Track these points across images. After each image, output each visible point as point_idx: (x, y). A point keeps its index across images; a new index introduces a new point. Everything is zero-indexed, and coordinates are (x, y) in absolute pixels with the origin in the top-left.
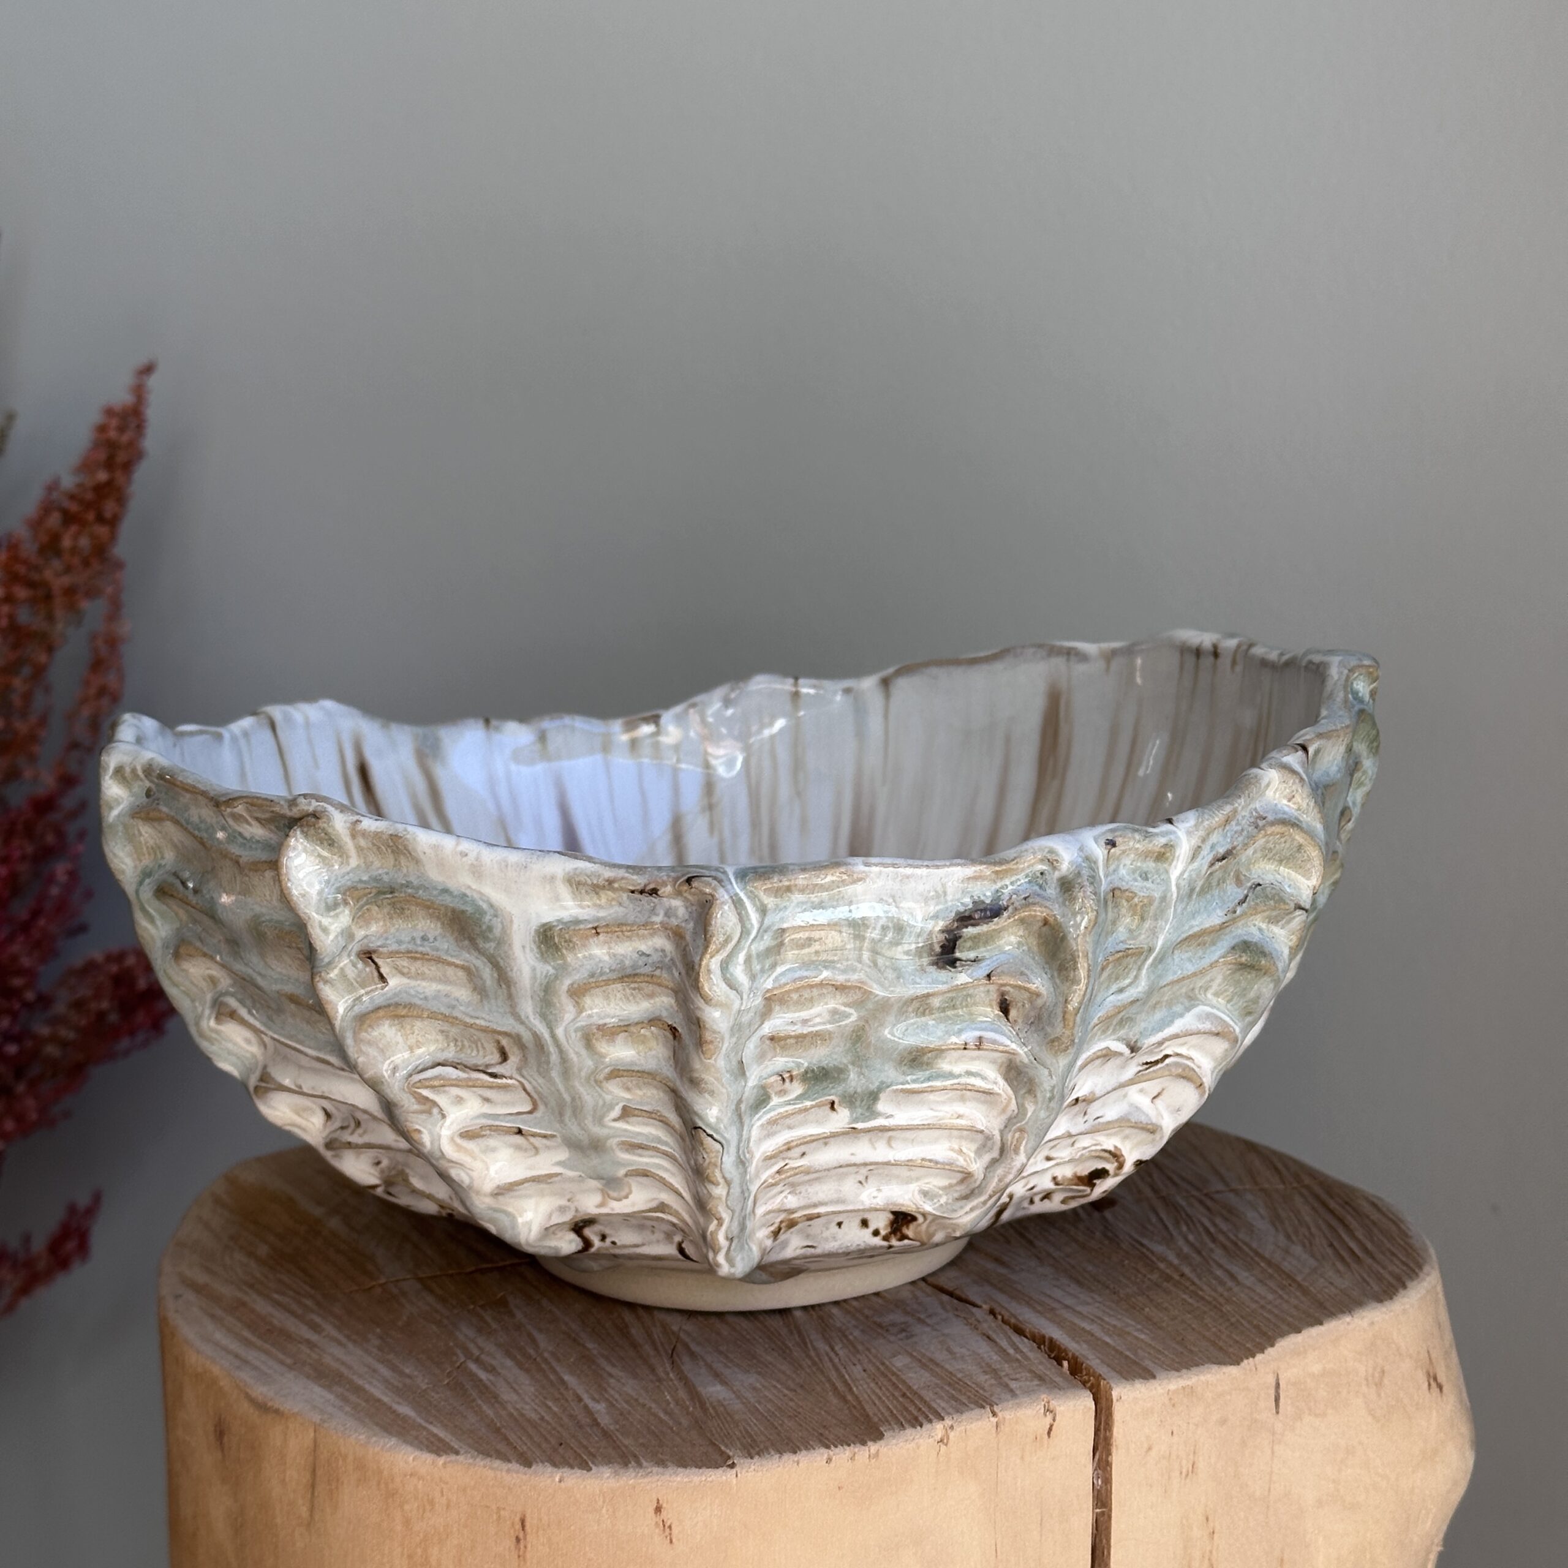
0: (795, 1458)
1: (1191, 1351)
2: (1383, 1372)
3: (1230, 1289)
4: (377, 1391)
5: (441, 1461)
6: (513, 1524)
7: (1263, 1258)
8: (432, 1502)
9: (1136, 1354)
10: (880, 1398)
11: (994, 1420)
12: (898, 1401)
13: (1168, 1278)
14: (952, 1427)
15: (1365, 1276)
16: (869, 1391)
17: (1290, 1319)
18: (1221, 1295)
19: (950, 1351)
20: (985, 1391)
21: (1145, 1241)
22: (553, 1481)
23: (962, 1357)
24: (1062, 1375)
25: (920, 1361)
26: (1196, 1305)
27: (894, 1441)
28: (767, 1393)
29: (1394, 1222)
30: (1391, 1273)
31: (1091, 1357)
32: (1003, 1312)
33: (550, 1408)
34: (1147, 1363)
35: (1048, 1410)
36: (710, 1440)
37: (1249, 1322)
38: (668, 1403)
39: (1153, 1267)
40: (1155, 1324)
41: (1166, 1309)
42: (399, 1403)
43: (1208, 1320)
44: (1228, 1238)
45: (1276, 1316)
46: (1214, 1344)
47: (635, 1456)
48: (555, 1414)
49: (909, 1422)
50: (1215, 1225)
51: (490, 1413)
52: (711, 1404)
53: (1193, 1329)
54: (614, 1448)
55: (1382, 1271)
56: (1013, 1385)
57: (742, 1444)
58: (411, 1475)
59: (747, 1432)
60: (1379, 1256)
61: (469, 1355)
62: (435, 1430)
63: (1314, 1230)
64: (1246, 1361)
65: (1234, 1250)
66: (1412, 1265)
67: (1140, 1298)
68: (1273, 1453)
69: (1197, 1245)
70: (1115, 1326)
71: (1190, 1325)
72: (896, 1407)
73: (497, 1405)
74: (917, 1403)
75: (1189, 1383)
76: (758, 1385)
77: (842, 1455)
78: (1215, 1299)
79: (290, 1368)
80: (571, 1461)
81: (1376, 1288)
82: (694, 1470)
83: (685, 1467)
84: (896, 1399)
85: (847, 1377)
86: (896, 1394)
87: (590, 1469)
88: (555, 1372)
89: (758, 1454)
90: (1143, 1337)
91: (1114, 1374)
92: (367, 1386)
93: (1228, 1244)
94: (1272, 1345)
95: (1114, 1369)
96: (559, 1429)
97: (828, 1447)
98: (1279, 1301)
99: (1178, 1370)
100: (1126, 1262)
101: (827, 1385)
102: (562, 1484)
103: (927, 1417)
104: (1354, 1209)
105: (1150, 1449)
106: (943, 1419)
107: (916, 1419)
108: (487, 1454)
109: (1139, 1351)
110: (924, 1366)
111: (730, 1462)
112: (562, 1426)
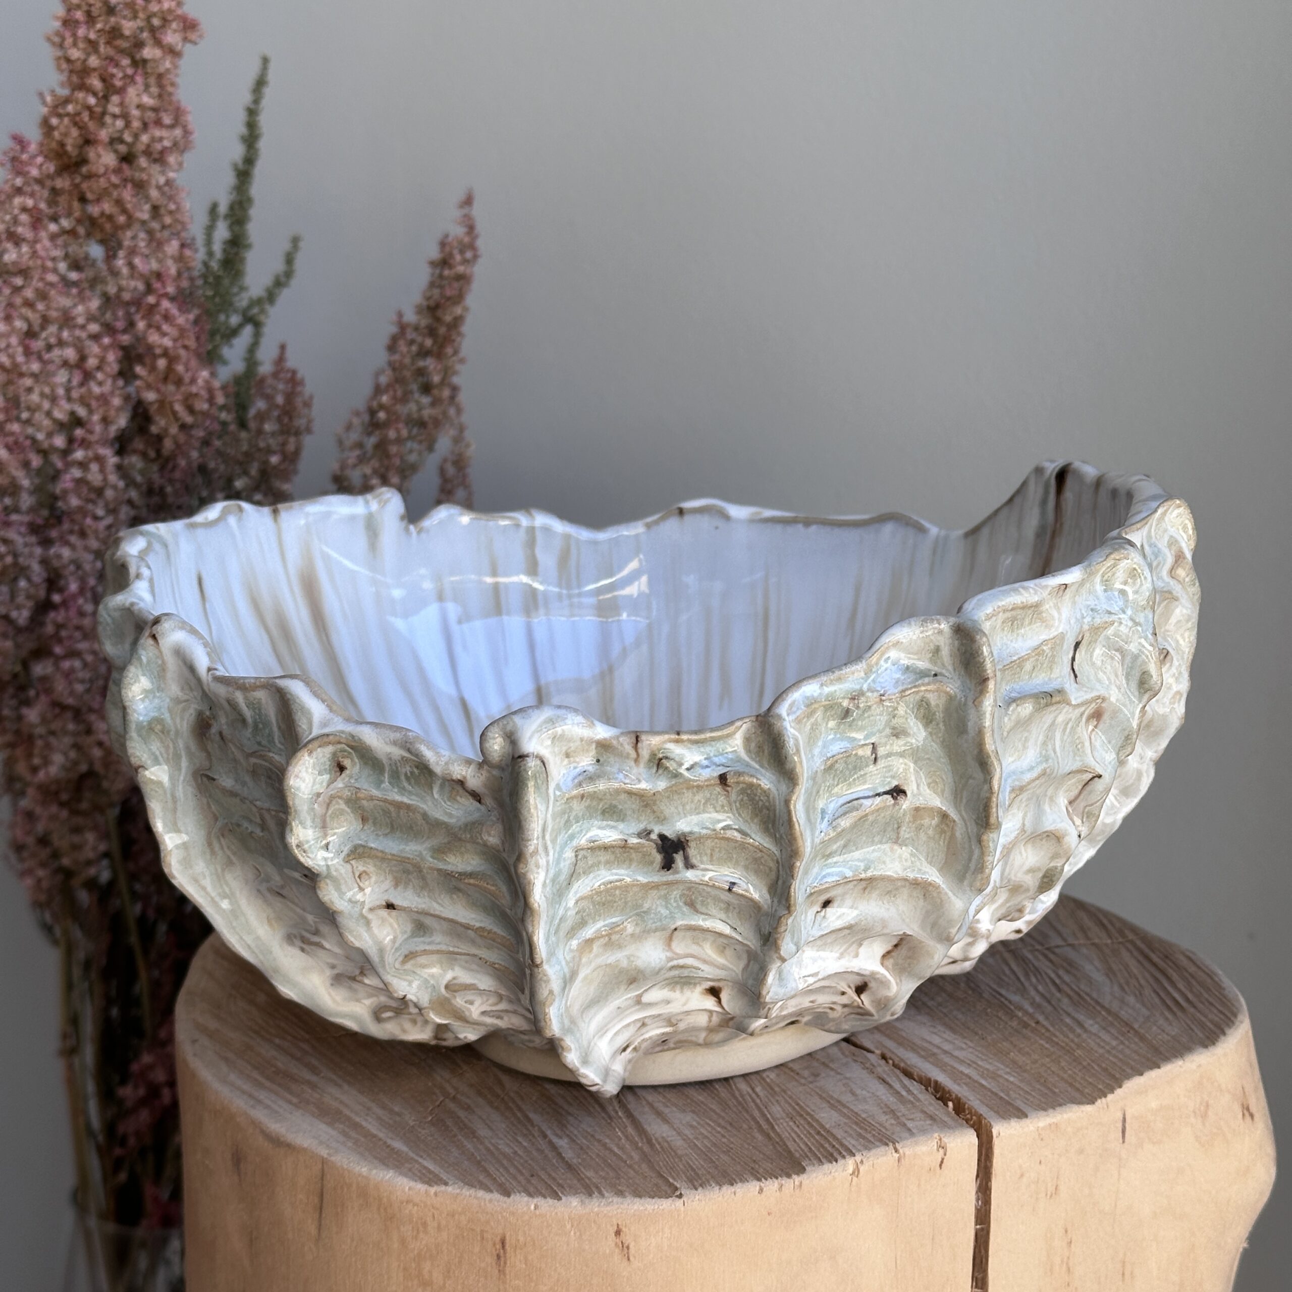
0: (732, 1189)
1: (1054, 1093)
2: (1207, 1106)
3: (1079, 1036)
4: (372, 1126)
5: (432, 1190)
6: (494, 1244)
7: (1103, 1007)
8: (425, 1224)
9: (1008, 1095)
10: (799, 1136)
11: (896, 1155)
12: (815, 1139)
13: (1026, 1026)
14: (862, 1162)
15: (1189, 1023)
16: (788, 1129)
17: (1133, 1063)
18: (1072, 1041)
19: (853, 1094)
20: (887, 1130)
21: (1003, 992)
22: (529, 1208)
23: (865, 1100)
24: (948, 1114)
25: (829, 1102)
26: (1052, 1049)
27: (815, 1175)
28: (702, 1130)
29: (1208, 975)
30: (1212, 1021)
31: (971, 1098)
32: (893, 1056)
33: (520, 1143)
34: (1019, 1103)
35: (942, 1146)
36: (659, 1173)
37: (1098, 1065)
38: (620, 1139)
39: (1012, 1016)
40: (1020, 1067)
41: (1028, 1053)
42: (392, 1138)
43: (1063, 1064)
44: (1072, 989)
45: (1121, 1060)
46: (1071, 1085)
47: (597, 1188)
48: (525, 1147)
49: (826, 1157)
50: (1059, 977)
51: (469, 1146)
52: (656, 1140)
53: (1053, 1072)
54: (579, 1180)
55: (1203, 1019)
56: (910, 1124)
57: (688, 1178)
58: (407, 1202)
59: (690, 1166)
60: (1200, 1006)
61: (446, 1095)
62: (425, 1163)
63: (1143, 982)
64: (1099, 1101)
65: (1079, 1000)
66: (1229, 1015)
67: (1004, 1044)
68: (1119, 1174)
69: (1047, 995)
70: (987, 1070)
71: (1049, 1068)
72: (813, 1144)
73: (475, 1140)
74: (831, 1140)
75: (1054, 1120)
76: (694, 1123)
77: (771, 1186)
78: (1067, 1044)
79: (297, 1106)
80: (543, 1191)
81: (1201, 1035)
82: (649, 1200)
83: (640, 1197)
84: (813, 1137)
85: (769, 1116)
86: (812, 1132)
87: (560, 1199)
88: (520, 1109)
89: (701, 1185)
90: (1012, 1079)
91: (992, 1113)
92: (364, 1124)
93: (1071, 993)
94: (1120, 1087)
95: (991, 1109)
96: (530, 1162)
97: (759, 1180)
98: (1121, 1047)
99: (1045, 1110)
100: (989, 1010)
101: (752, 1123)
102: (537, 1212)
103: (840, 1153)
104: (1174, 963)
105: (1022, 1175)
106: (854, 1155)
107: (832, 1155)
108: (471, 1185)
109: (1011, 1092)
110: (832, 1107)
111: (678, 1193)
112: (532, 1159)
